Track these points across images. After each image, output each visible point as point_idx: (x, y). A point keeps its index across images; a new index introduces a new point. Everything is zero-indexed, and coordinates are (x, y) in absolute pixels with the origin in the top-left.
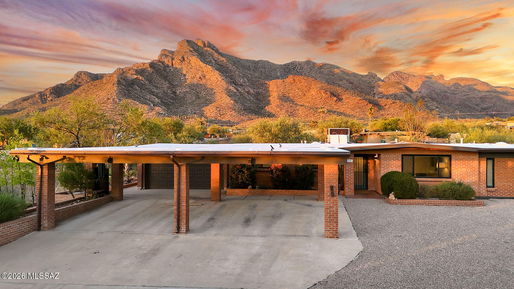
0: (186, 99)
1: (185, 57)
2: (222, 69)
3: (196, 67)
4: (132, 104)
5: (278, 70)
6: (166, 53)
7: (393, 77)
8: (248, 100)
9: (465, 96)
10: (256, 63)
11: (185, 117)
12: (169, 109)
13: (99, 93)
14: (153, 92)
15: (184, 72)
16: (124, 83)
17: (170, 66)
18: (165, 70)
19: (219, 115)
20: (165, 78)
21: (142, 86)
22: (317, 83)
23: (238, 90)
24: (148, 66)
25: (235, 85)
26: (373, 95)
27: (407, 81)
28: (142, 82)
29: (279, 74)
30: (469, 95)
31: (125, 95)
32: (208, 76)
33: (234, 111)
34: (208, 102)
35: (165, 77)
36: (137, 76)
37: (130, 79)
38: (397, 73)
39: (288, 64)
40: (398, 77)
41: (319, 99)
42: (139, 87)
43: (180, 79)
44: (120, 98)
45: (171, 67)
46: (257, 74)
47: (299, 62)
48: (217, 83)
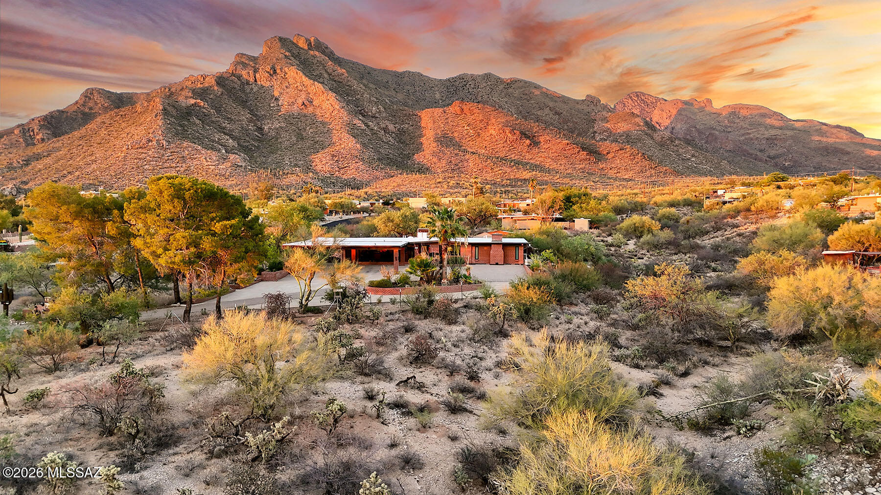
0: (280, 140)
1: (278, 68)
2: (339, 88)
3: (296, 86)
4: (190, 149)
5: (437, 88)
6: (243, 60)
7: (630, 101)
8: (385, 143)
9: (743, 135)
10: (398, 76)
11: (281, 172)
12: (251, 157)
13: (132, 130)
14: (224, 128)
15: (276, 94)
16: (174, 113)
17: (250, 83)
18: (243, 90)
19: (337, 169)
20: (244, 103)
21: (204, 118)
22: (500, 116)
23: (368, 126)
24: (214, 82)
25: (364, 116)
26: (592, 135)
27: (654, 109)
28: (205, 111)
29: (438, 96)
30: (750, 134)
31: (177, 134)
32: (317, 101)
33: (361, 163)
34: (318, 146)
35: (243, 101)
36: (195, 101)
37: (184, 105)
38: (638, 95)
39: (454, 79)
40: (639, 101)
41: (502, 142)
42: (200, 119)
43: (269, 105)
44: (170, 140)
45: (254, 85)
46: (400, 97)
47: (471, 75)
48: (333, 114)
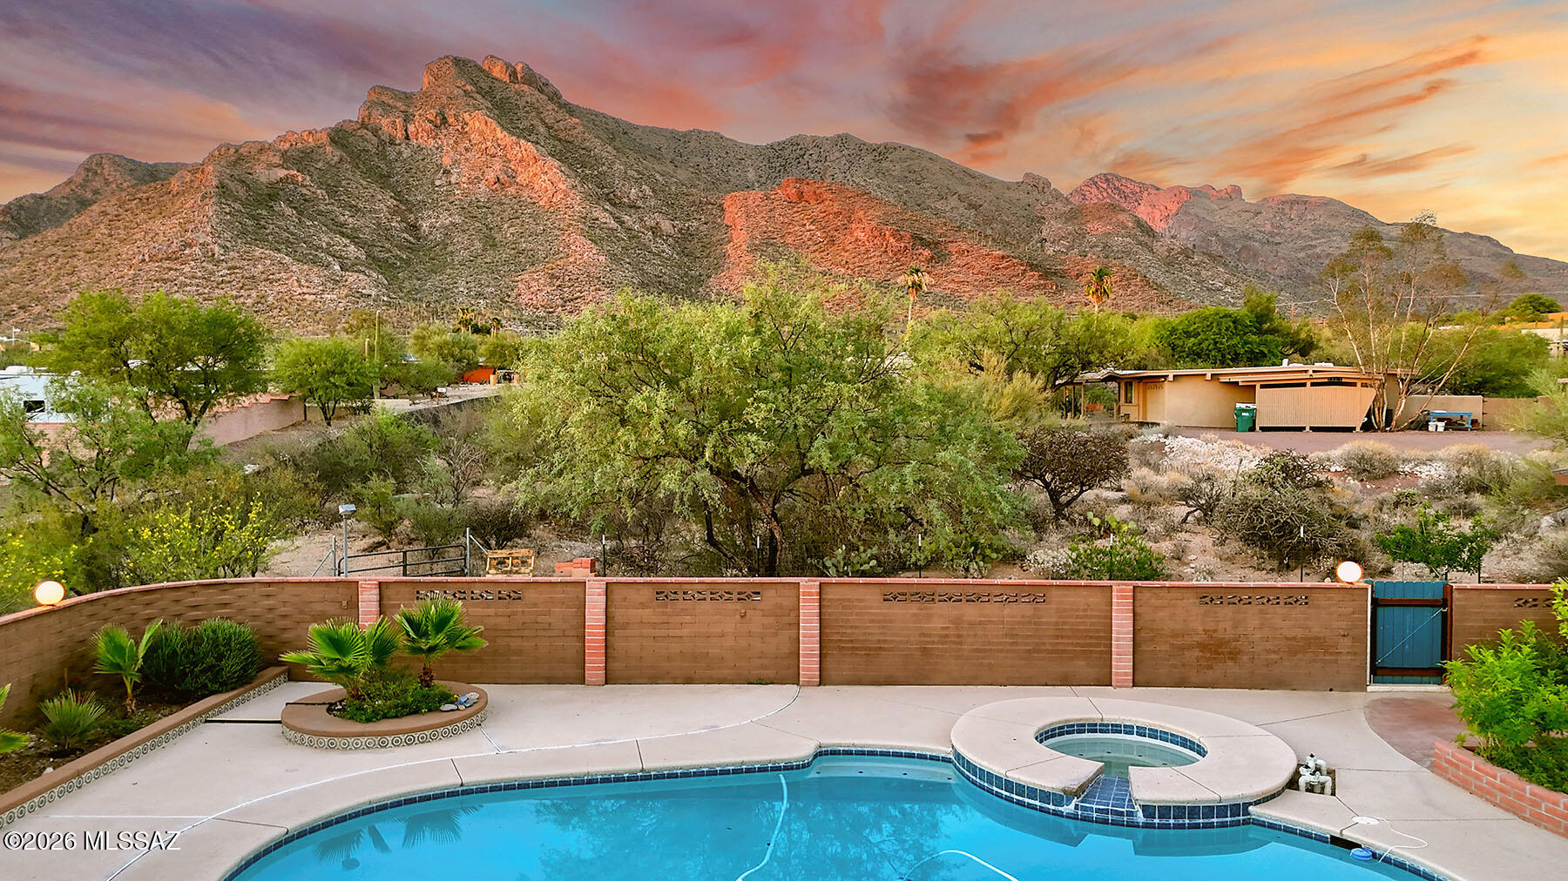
0: (450, 249)
1: (450, 114)
2: (568, 153)
3: (484, 146)
4: (268, 262)
5: (749, 162)
6: (384, 98)
7: (1094, 190)
8: (654, 254)
10: (680, 139)
11: (448, 306)
12: (392, 279)
13: (156, 225)
14: (342, 225)
15: (447, 161)
16: (242, 193)
17: (398, 142)
18: (383, 155)
19: (560, 302)
20: (384, 180)
21: (303, 206)
22: (873, 204)
23: (622, 223)
24: (325, 139)
25: (614, 205)
26: (1039, 244)
27: (1136, 204)
28: (305, 191)
29: (751, 175)
31: (244, 233)
32: (526, 176)
33: (607, 290)
34: (522, 259)
35: (382, 176)
36: (286, 172)
37: (263, 179)
38: (1107, 180)
39: (782, 146)
40: (1110, 191)
41: (877, 253)
42: (295, 208)
43: (433, 183)
44: (228, 244)
45: (403, 145)
46: (682, 175)
47: (814, 139)
48: (554, 200)
